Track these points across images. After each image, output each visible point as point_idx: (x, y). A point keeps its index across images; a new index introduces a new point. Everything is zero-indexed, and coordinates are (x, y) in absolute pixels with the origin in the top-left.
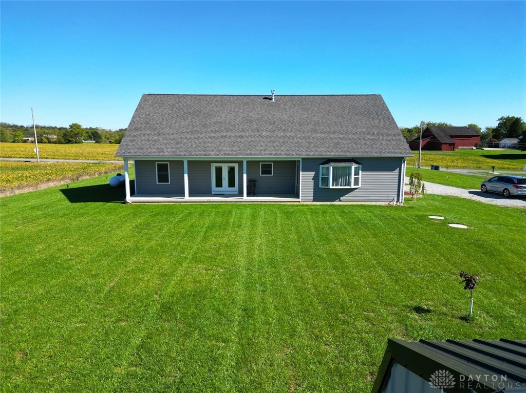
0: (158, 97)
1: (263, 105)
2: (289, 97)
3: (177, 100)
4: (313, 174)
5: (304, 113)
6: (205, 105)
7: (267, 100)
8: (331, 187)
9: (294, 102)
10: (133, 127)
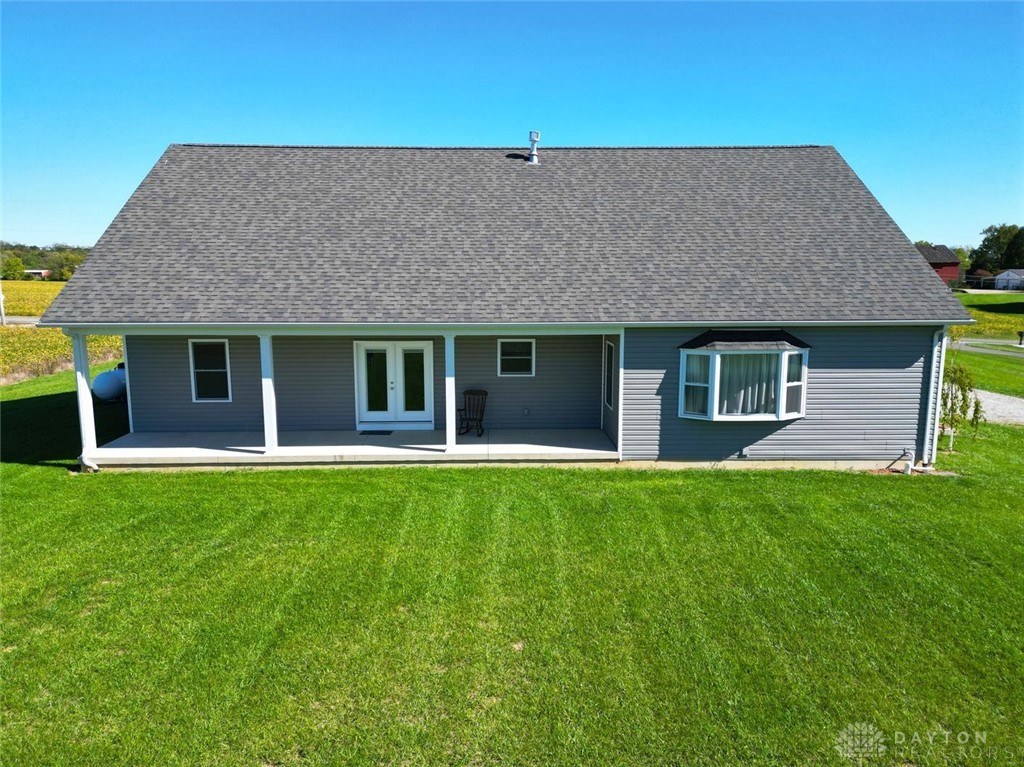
0: (212, 152)
1: (507, 172)
2: (577, 152)
3: (266, 159)
4: (659, 375)
5: (623, 195)
6: (341, 173)
7: (519, 161)
8: (717, 417)
9: (595, 167)
10: (119, 235)
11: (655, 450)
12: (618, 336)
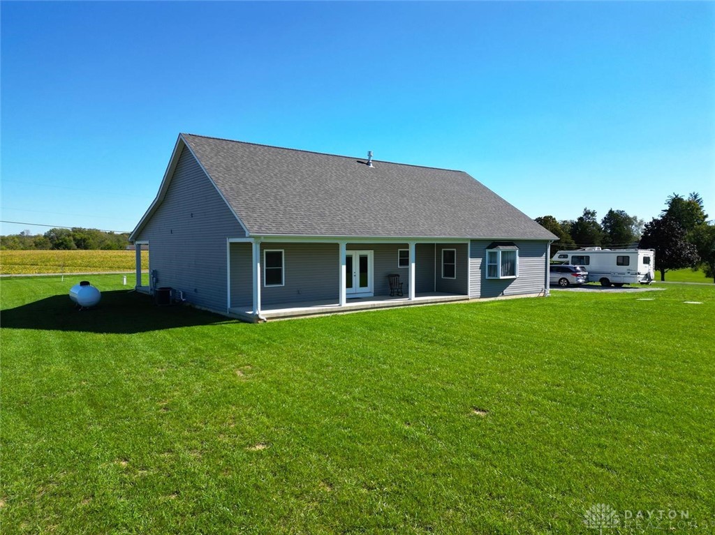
4: (480, 261)
7: (364, 164)
8: (501, 278)
11: (479, 294)
12: (467, 244)
